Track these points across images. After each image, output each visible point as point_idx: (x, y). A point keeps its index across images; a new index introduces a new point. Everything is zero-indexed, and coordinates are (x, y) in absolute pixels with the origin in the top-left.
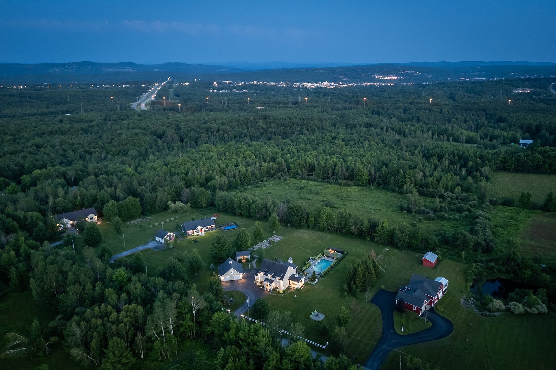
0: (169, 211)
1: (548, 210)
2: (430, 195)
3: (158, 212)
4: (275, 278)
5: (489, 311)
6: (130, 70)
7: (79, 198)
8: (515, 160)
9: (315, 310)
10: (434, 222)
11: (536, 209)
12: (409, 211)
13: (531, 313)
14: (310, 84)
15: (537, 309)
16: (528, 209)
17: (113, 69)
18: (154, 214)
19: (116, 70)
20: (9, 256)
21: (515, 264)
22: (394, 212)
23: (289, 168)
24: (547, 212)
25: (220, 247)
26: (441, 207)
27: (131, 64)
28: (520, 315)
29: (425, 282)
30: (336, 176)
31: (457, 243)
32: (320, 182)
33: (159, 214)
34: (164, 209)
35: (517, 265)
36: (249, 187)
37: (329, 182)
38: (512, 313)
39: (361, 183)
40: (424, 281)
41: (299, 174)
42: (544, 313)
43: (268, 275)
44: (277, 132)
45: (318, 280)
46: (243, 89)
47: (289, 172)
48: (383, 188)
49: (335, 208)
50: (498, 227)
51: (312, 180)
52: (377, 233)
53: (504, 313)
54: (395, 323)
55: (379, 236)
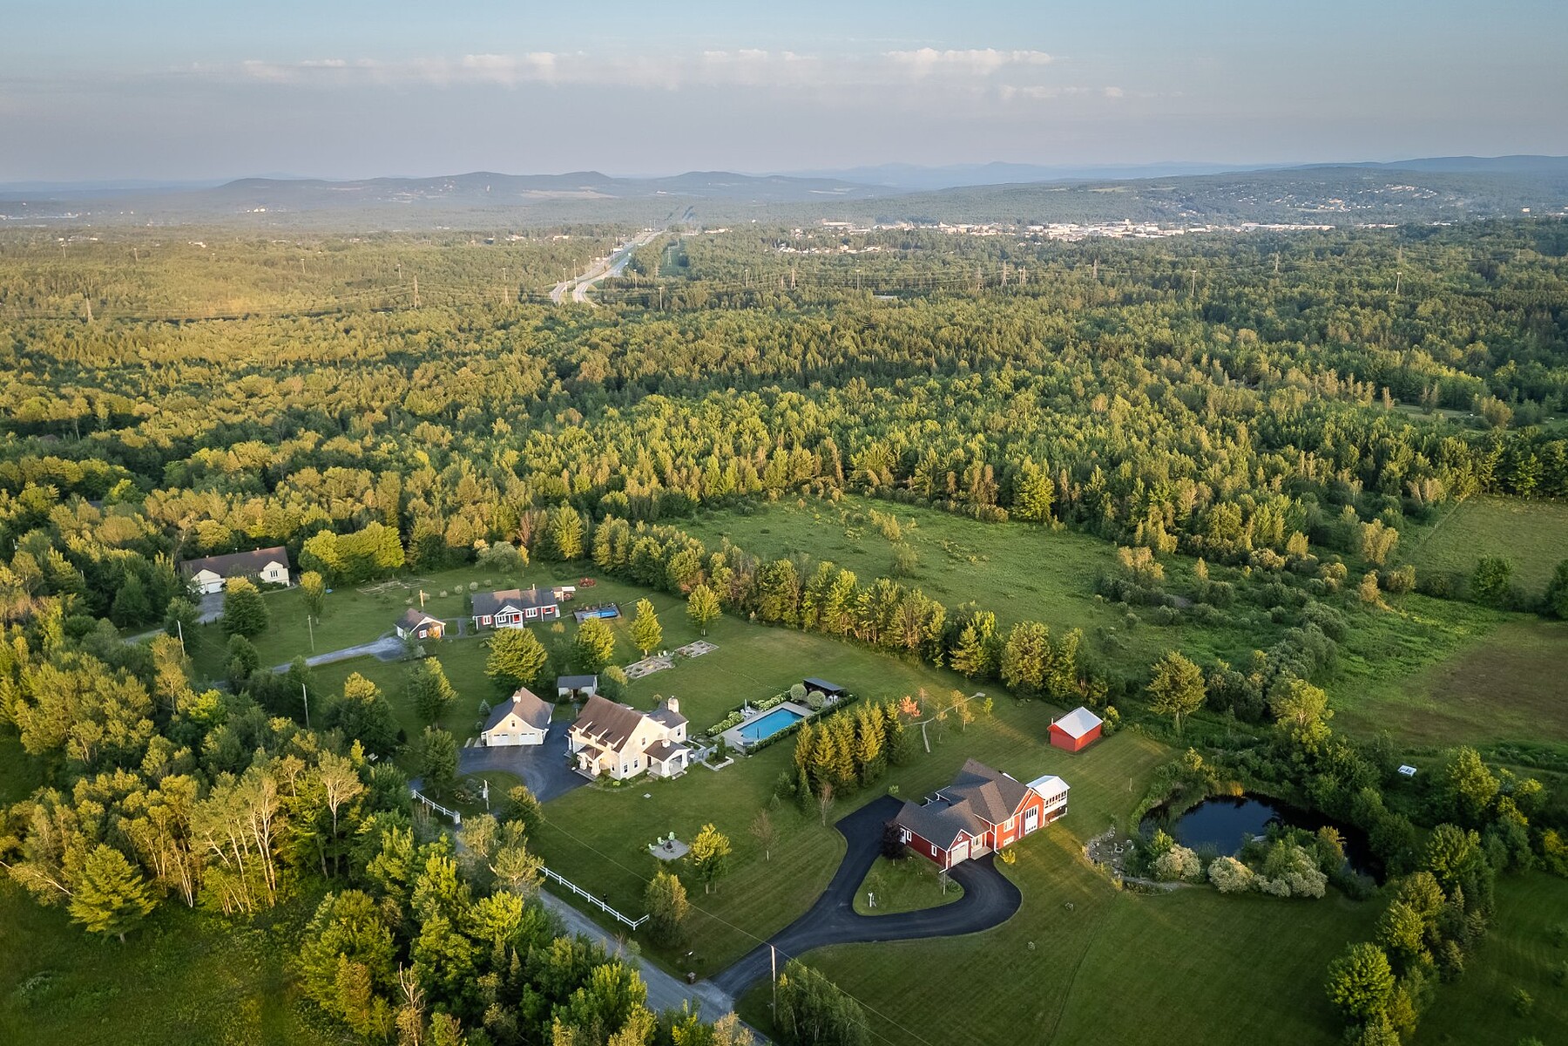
0: (478, 564)
1: (1554, 616)
2: (1211, 556)
3: (450, 568)
4: (605, 745)
5: (1153, 877)
6: (590, 194)
7: (259, 522)
8: (1538, 461)
9: (672, 834)
10: (1171, 630)
11: (1522, 610)
12: (1115, 595)
13: (1268, 893)
14: (1075, 227)
15: (1289, 884)
16: (1497, 608)
17: (548, 193)
18: (440, 571)
19: (555, 195)
20: (10, 648)
21: (1302, 757)
22: (1073, 596)
23: (847, 468)
24: (1550, 620)
25: (512, 660)
26: (1213, 588)
27: (594, 178)
28: (1233, 895)
29: (989, 784)
30: (967, 490)
31: (1150, 688)
32: (921, 506)
33: (451, 572)
34: (467, 560)
35: (1310, 759)
36: (722, 513)
37: (944, 509)
38: (1215, 888)
39: (1028, 514)
40: (986, 781)
41: (869, 483)
42: (1312, 897)
43: (589, 737)
44: (880, 367)
45: (731, 761)
46: (868, 244)
47: (846, 477)
48: (1088, 531)
49: (914, 577)
50: (1359, 653)
51: (903, 501)
52: (961, 648)
53: (1195, 886)
54: (864, 883)
55: (965, 658)
